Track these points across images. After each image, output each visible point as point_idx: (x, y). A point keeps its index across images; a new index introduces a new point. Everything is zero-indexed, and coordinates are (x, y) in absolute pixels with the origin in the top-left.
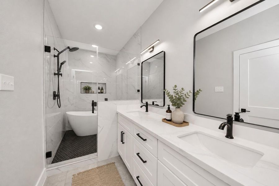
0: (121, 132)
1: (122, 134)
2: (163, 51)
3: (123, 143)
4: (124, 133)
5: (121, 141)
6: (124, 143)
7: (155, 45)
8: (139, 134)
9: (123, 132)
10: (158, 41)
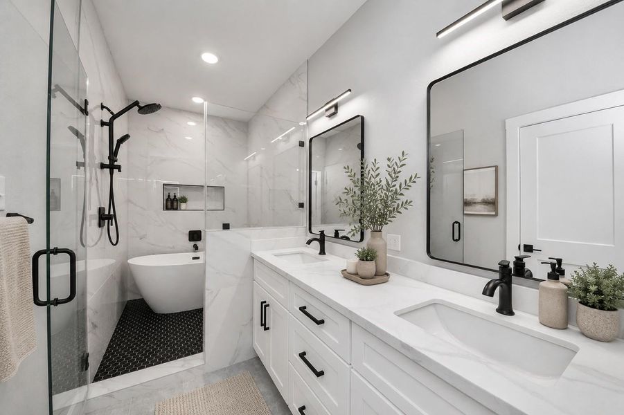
0: (262, 303)
1: (264, 306)
2: (358, 116)
3: (266, 329)
4: (268, 305)
5: (262, 325)
6: (268, 328)
7: (340, 101)
8: (305, 308)
9: (265, 302)
10: (349, 93)
